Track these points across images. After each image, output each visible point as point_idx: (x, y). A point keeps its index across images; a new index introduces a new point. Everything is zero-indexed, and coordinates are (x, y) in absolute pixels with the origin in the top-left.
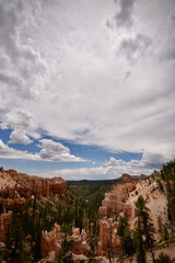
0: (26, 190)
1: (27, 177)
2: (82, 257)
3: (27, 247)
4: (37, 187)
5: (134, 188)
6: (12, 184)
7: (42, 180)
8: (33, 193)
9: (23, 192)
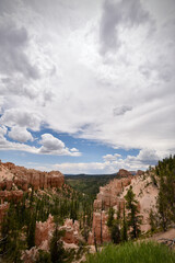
0: (24, 183)
1: (25, 171)
2: (73, 246)
3: (23, 236)
4: (35, 180)
5: (129, 183)
6: (9, 177)
7: (40, 173)
8: (30, 186)
9: (21, 185)
